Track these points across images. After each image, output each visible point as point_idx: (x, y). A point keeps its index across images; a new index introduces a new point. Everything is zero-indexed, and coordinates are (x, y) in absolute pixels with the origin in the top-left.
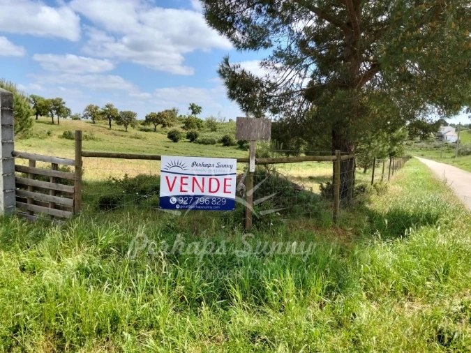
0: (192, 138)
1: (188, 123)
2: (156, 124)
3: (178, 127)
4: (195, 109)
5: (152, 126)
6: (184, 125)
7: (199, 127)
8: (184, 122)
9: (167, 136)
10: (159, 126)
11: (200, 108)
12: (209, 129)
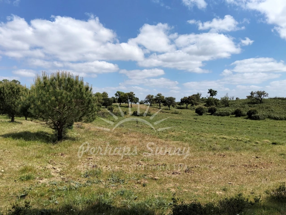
0: (212, 112)
1: (209, 102)
2: (187, 104)
3: (201, 105)
4: (212, 92)
5: (185, 105)
6: (206, 103)
7: (216, 104)
8: (206, 102)
9: (195, 111)
10: (189, 105)
11: (216, 91)
12: (224, 105)
